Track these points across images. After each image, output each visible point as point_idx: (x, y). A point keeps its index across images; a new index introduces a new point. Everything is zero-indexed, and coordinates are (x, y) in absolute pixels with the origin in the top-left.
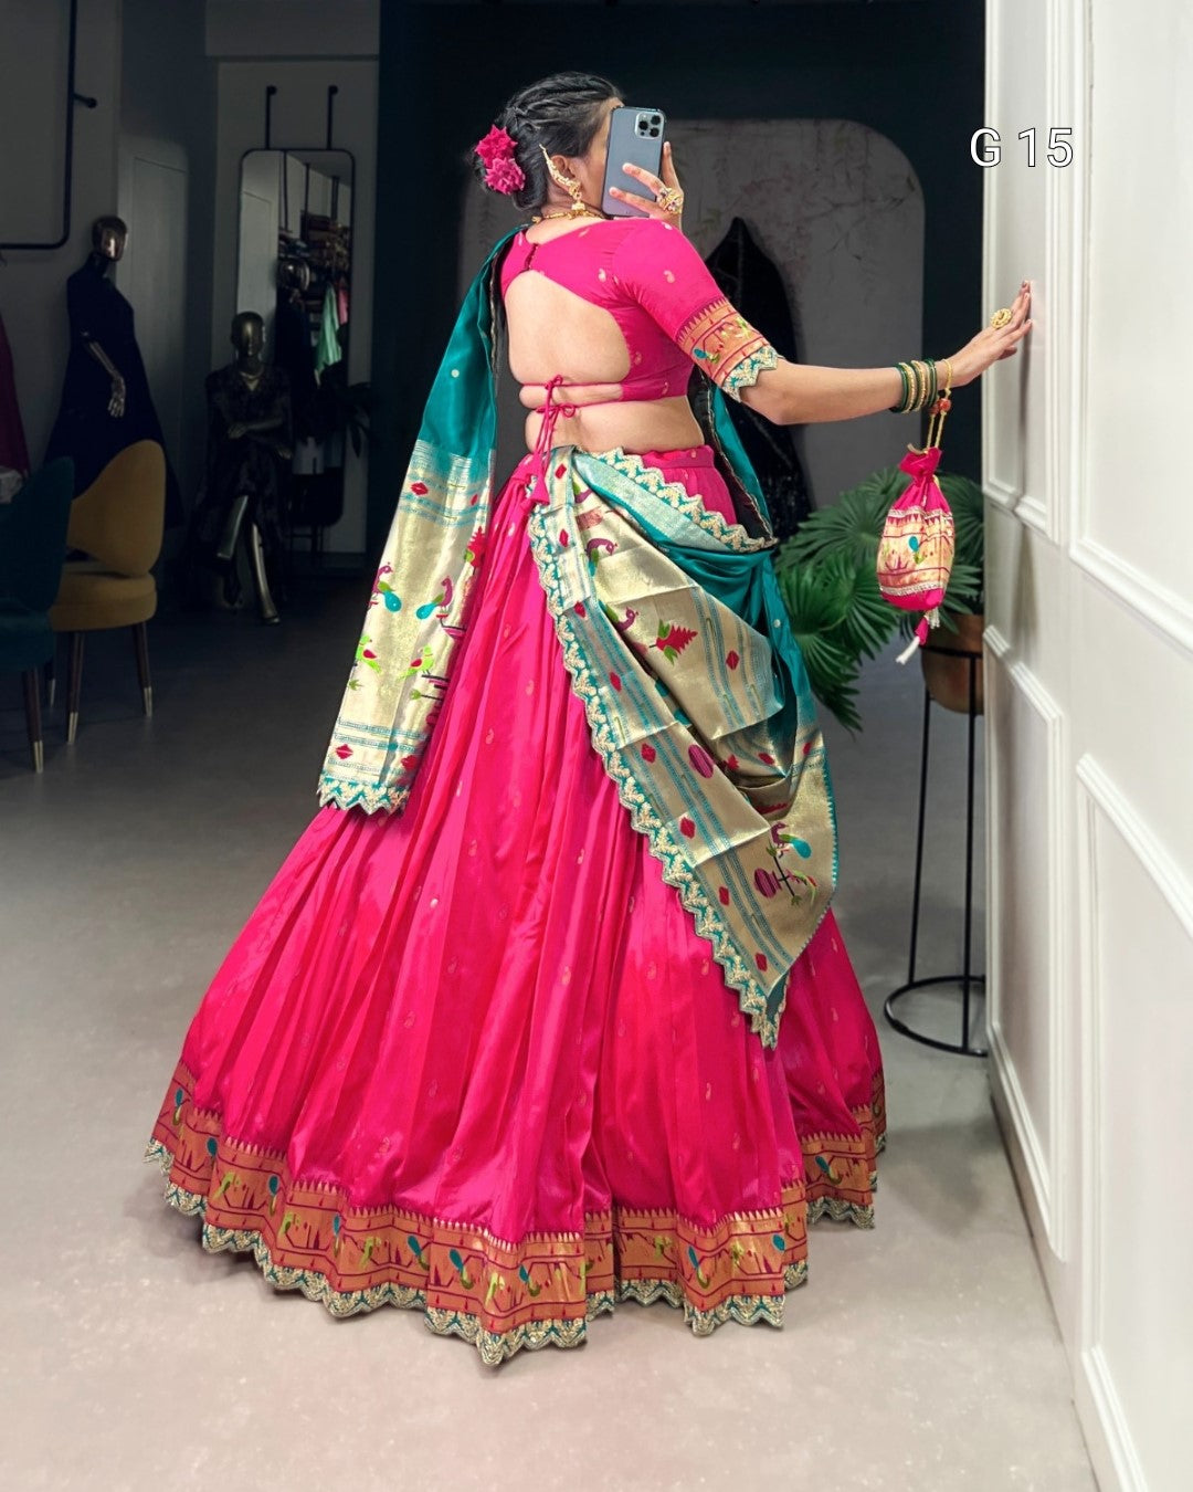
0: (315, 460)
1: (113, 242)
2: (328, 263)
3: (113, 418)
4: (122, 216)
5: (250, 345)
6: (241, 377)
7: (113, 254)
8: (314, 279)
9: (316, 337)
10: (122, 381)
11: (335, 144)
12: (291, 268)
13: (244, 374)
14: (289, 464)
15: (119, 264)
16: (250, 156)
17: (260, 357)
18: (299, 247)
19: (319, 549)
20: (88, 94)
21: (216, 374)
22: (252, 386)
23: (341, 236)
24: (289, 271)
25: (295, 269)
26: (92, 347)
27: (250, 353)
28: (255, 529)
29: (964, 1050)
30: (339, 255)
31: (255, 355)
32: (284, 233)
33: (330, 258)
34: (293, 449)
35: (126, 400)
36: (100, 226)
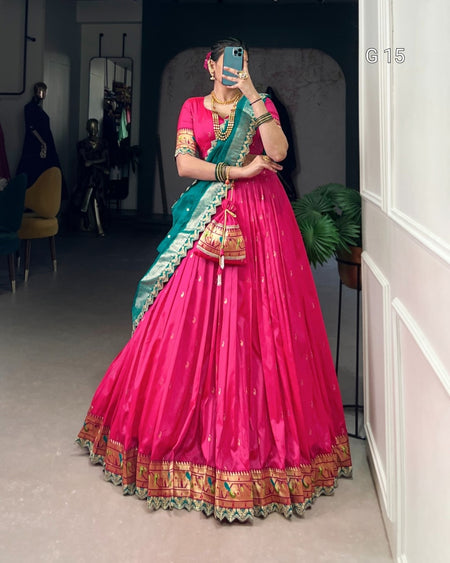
0: (118, 175)
1: (42, 92)
2: (123, 100)
3: (42, 158)
5: (93, 131)
6: (90, 143)
7: (42, 97)
8: (118, 106)
9: (118, 128)
10: (45, 144)
11: (125, 55)
14: (108, 176)
15: (44, 100)
16: (93, 60)
17: (97, 136)
18: (112, 94)
19: (119, 208)
20: (32, 36)
21: (81, 143)
22: (94, 147)
23: (128, 90)
24: (108, 103)
25: (110, 103)
26: (34, 132)
27: (93, 134)
28: (95, 201)
30: (127, 97)
31: (95, 135)
32: (106, 89)
34: (110, 170)
35: (47, 152)
36: (37, 86)
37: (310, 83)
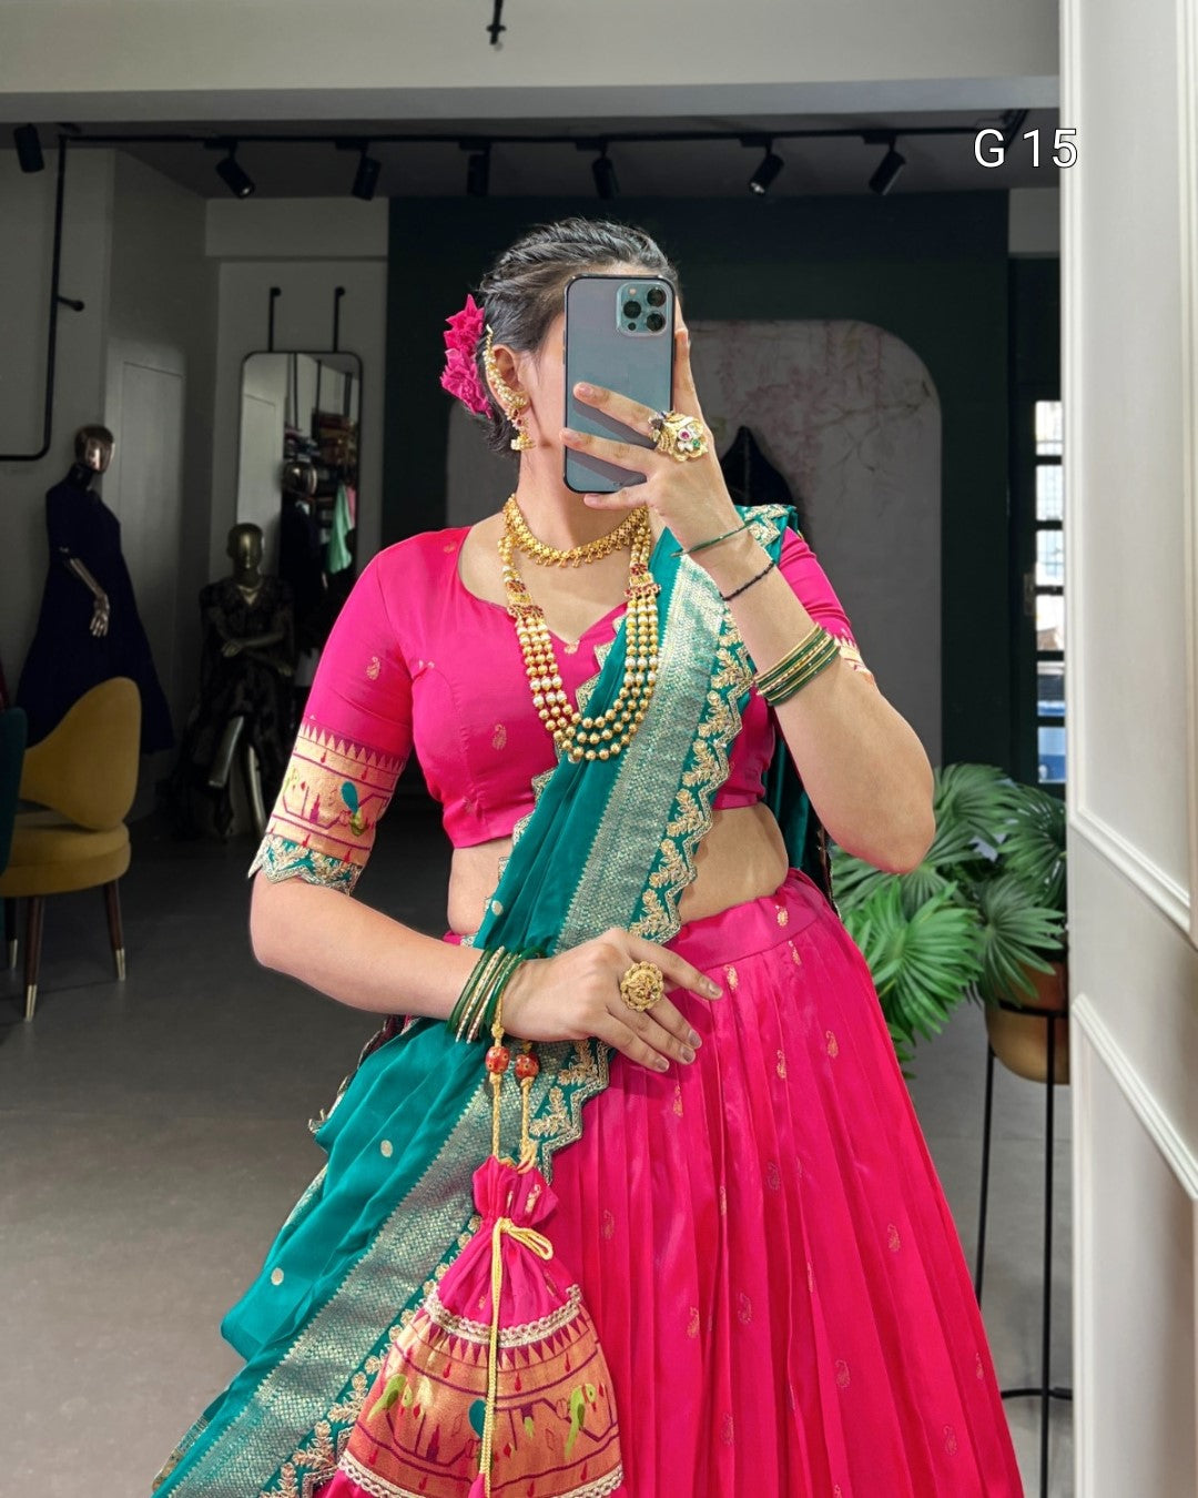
1: (97, 453)
2: (339, 461)
3: (96, 637)
4: (110, 425)
5: (248, 558)
6: (239, 591)
7: (97, 465)
9: (328, 534)
10: (106, 598)
11: (342, 345)
12: (297, 471)
13: (241, 588)
14: (290, 681)
15: (106, 477)
16: (255, 357)
17: (259, 571)
18: (308, 446)
20: (74, 297)
21: (210, 589)
22: (250, 600)
24: (294, 475)
25: (301, 472)
26: (72, 562)
27: (248, 566)
28: (252, 752)
31: (254, 568)
32: (292, 431)
34: (295, 664)
35: (109, 619)
36: (84, 436)
37: (849, 413)
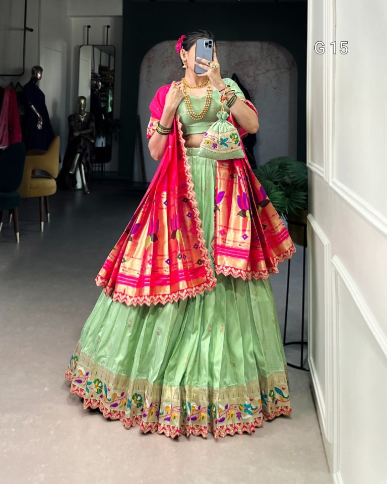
0: (102, 143)
1: (38, 74)
2: (107, 81)
3: (38, 129)
5: (83, 107)
6: (79, 117)
7: (38, 78)
8: (103, 86)
10: (41, 118)
11: (109, 44)
14: (93, 144)
15: (40, 81)
16: (83, 46)
18: (98, 76)
19: (104, 170)
20: (30, 27)
21: (71, 116)
22: (82, 119)
23: (111, 73)
24: (95, 83)
25: (97, 83)
26: (32, 107)
27: (82, 109)
28: (82, 165)
29: (302, 368)
30: (111, 79)
31: (84, 109)
32: (93, 71)
33: (108, 79)
34: (95, 139)
35: (43, 124)
36: (34, 69)
